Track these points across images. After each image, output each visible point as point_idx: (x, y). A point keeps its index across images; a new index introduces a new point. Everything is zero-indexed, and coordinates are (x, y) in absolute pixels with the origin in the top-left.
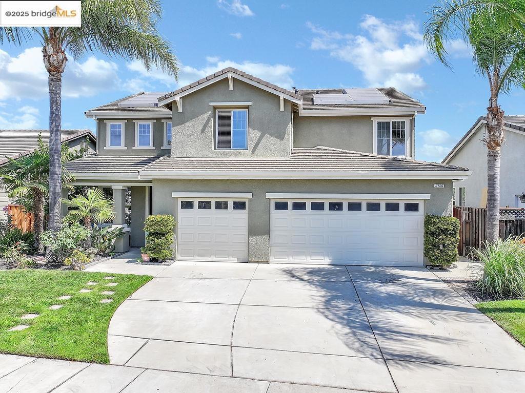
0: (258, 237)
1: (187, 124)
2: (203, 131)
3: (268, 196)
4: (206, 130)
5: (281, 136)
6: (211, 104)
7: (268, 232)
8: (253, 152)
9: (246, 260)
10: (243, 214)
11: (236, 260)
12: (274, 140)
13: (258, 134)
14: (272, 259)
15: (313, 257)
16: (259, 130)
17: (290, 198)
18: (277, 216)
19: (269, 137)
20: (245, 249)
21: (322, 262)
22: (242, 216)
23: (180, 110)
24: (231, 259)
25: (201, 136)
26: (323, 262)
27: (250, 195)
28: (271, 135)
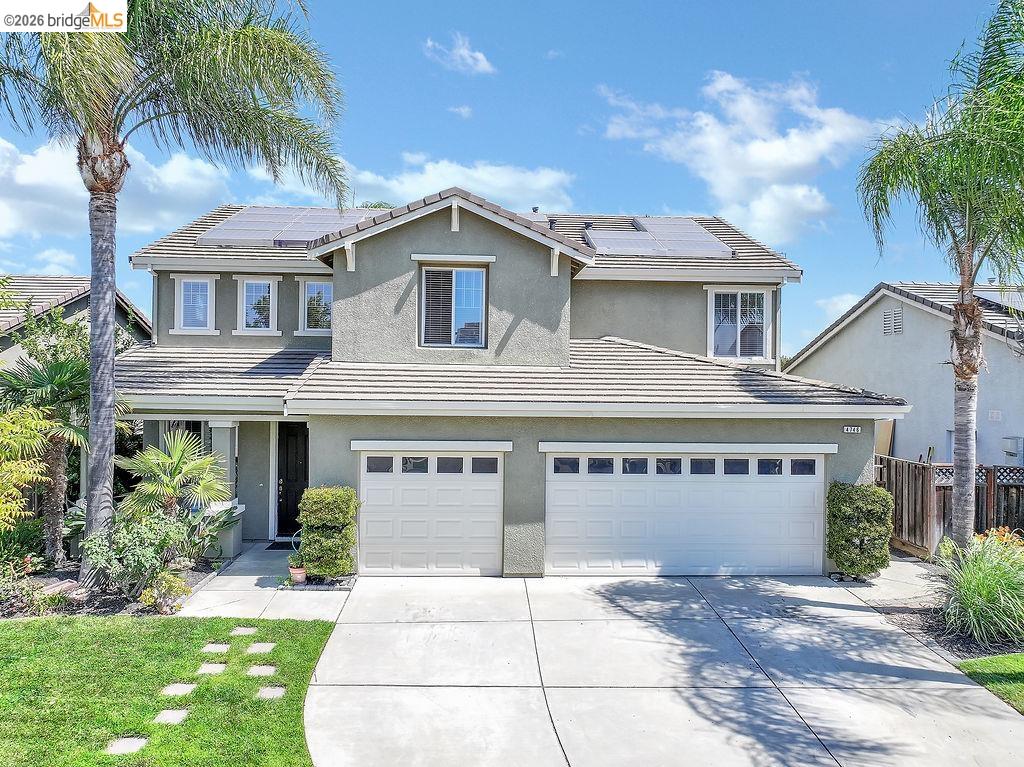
0: (522, 528)
1: (365, 295)
2: (398, 309)
3: (543, 447)
4: (405, 309)
5: (552, 325)
6: (415, 257)
7: (540, 516)
8: (498, 353)
9: (499, 572)
10: (493, 483)
11: (477, 571)
12: (540, 331)
13: (509, 318)
14: (548, 569)
15: (626, 563)
16: (511, 311)
17: (584, 451)
18: (558, 486)
19: (529, 324)
20: (497, 550)
21: (643, 571)
22: (491, 485)
23: (351, 267)
24: (469, 570)
25: (393, 321)
26: (645, 572)
27: (508, 446)
28: (534, 321)
